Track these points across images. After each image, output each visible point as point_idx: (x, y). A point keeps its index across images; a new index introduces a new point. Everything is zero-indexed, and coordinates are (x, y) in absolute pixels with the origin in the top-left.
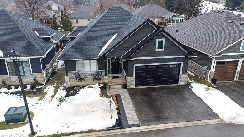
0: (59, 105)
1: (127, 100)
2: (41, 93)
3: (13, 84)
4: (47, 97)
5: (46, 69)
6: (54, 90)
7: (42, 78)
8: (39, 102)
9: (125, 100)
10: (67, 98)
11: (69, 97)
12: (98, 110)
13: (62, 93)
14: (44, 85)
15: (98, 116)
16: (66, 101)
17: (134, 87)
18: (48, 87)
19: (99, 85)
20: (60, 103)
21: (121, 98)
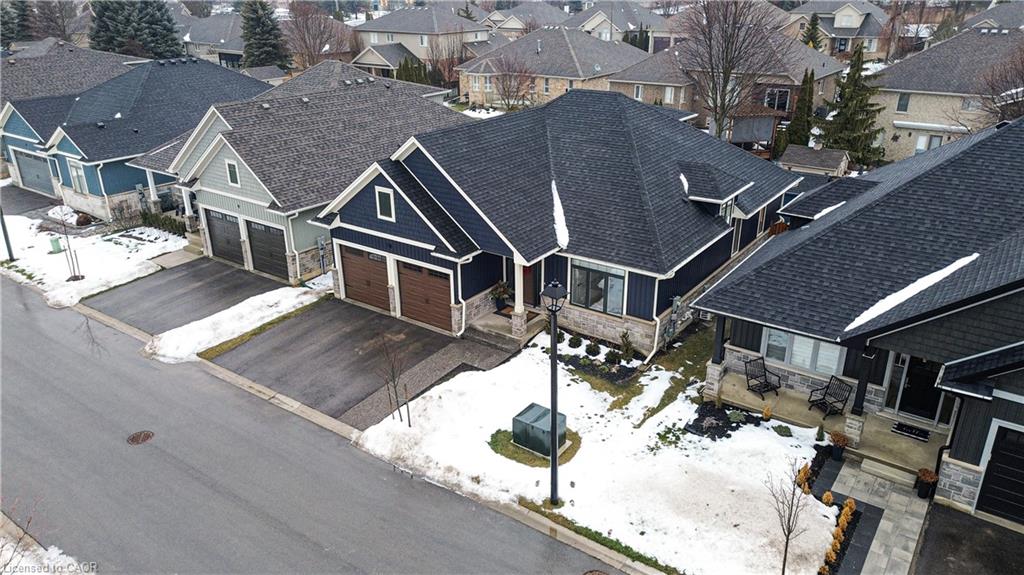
0: (652, 449)
1: (895, 549)
2: (624, 387)
3: (573, 327)
4: (637, 407)
5: (669, 310)
6: (667, 390)
7: (647, 336)
8: (609, 415)
9: (886, 546)
10: (689, 436)
11: (695, 438)
12: (751, 531)
13: (683, 411)
14: (645, 362)
15: (742, 548)
16: (679, 445)
17: (971, 510)
18: (654, 373)
19: (820, 437)
20: (660, 444)
21: (876, 528)
